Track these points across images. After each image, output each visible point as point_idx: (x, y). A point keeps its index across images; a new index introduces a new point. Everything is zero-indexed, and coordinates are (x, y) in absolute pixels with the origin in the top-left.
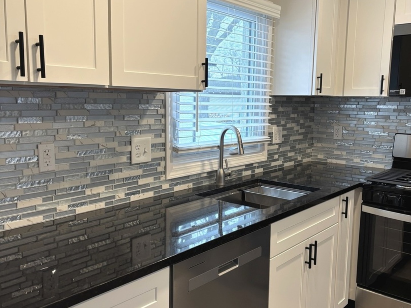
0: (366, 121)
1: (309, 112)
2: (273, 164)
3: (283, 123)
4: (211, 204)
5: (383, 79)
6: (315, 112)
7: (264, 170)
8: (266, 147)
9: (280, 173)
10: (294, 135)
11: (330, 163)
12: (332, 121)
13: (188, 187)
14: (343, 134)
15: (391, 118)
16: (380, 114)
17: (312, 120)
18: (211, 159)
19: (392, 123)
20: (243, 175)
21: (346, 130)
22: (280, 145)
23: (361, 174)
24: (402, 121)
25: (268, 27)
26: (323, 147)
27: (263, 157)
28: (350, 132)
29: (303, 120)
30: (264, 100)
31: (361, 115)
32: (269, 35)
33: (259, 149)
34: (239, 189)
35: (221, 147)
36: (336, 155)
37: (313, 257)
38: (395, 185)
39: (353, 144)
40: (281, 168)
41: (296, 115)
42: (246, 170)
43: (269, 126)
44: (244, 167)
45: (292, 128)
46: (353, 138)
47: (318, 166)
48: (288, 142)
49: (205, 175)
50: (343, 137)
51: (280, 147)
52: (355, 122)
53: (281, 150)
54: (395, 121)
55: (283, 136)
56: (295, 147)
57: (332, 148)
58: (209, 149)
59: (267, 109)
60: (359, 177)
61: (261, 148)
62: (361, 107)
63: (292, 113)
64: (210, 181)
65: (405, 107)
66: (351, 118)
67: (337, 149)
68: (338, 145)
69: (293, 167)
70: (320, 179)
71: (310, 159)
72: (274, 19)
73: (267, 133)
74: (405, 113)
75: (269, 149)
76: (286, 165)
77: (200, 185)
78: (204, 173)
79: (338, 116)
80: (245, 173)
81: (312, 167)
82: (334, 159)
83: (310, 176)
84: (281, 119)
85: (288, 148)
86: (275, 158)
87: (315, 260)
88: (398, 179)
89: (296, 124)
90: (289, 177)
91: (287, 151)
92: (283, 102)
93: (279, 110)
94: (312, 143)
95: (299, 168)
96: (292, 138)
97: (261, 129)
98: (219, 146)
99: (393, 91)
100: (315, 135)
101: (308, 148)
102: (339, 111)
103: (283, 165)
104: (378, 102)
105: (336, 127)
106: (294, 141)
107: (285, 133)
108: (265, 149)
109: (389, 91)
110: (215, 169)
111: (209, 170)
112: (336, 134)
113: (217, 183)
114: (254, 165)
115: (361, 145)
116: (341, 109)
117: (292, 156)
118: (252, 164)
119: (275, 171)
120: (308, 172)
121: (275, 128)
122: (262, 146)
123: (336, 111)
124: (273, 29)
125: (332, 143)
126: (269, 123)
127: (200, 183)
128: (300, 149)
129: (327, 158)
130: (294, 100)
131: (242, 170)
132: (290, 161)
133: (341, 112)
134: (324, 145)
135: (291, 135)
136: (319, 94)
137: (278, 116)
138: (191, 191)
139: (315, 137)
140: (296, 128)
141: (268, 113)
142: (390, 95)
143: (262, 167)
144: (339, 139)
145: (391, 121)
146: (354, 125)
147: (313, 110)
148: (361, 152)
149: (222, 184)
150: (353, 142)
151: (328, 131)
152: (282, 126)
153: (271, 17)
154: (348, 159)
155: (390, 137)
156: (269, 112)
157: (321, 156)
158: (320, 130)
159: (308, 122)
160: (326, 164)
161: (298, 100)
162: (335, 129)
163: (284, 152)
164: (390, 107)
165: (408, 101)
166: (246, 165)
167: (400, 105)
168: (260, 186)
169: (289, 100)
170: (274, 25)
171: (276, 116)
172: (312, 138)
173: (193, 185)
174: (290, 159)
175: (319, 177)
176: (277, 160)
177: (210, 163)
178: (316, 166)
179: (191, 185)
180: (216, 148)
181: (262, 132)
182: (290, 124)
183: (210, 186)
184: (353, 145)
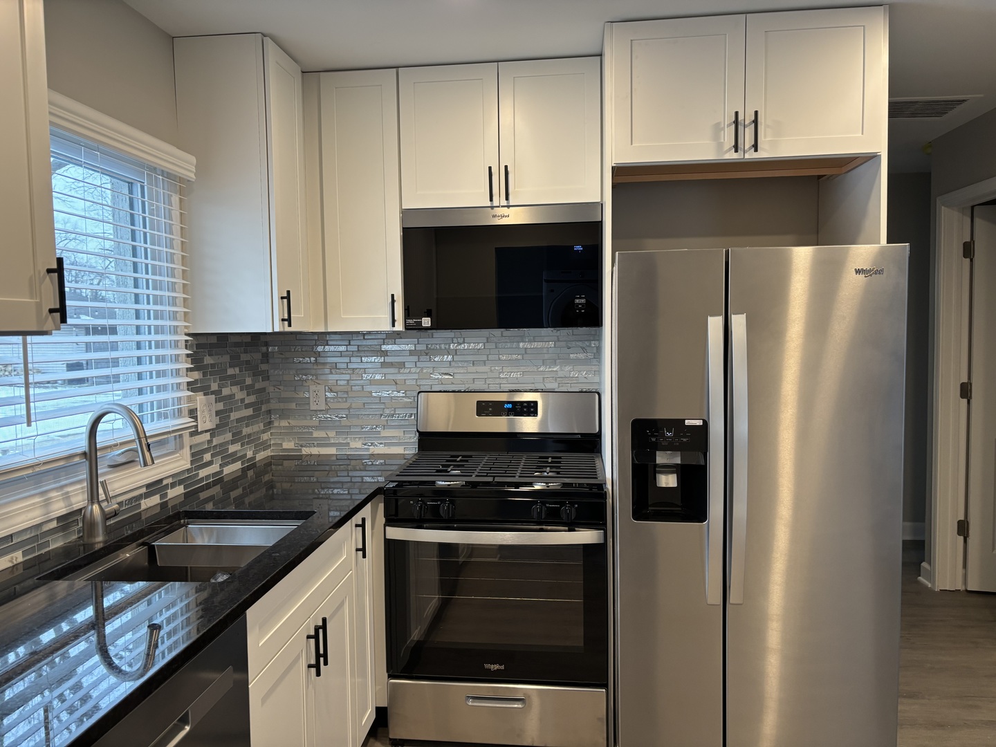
0: (365, 374)
1: (259, 361)
2: (203, 473)
3: (214, 387)
4: (73, 589)
5: (393, 301)
6: (271, 361)
7: (185, 489)
8: (187, 440)
9: (216, 490)
10: (238, 409)
11: (307, 455)
12: (304, 377)
13: (11, 561)
14: (326, 398)
15: (407, 365)
16: (388, 359)
17: (266, 378)
18: (66, 485)
19: (410, 375)
20: (143, 507)
21: (331, 391)
22: (213, 432)
23: (365, 468)
24: (425, 371)
25: (170, 196)
26: (292, 427)
27: (180, 462)
28: (340, 395)
29: (250, 379)
30: (176, 344)
31: (355, 363)
32: (173, 212)
33: (171, 446)
34: (141, 541)
35: (91, 454)
36: (316, 439)
37: (322, 652)
38: (434, 482)
39: (347, 415)
40: (218, 480)
41: (237, 370)
42: (147, 495)
43: (189, 397)
44: (144, 490)
45: (232, 396)
46: (346, 405)
47: (286, 463)
48: (227, 424)
49: (54, 524)
50: (327, 404)
51: (212, 436)
52: (347, 377)
53: (215, 442)
54: (413, 370)
55: (218, 413)
56: (241, 432)
57: (308, 427)
58: (61, 463)
59: (182, 362)
60: (364, 473)
61: (176, 443)
62: (355, 348)
63: (230, 367)
64: (65, 537)
65: (427, 347)
66: (339, 369)
67: (317, 428)
68: (320, 421)
69: (240, 474)
70: (291, 488)
71: (268, 453)
72: (181, 180)
73: (186, 412)
74: (428, 357)
75: (192, 444)
76: (228, 470)
77: (43, 551)
78: (51, 520)
79: (315, 367)
80: (146, 504)
81: (273, 467)
82: (315, 446)
83: (271, 485)
84: (210, 379)
85: (229, 436)
86: (205, 461)
87: (325, 655)
88: (438, 471)
89: (239, 386)
90: (234, 494)
91: (227, 443)
92: (212, 346)
93: (205, 363)
94: (269, 420)
95: (250, 473)
96: (234, 416)
97: (173, 405)
98: (85, 454)
99: (410, 321)
100: (274, 405)
101: (264, 431)
102: (316, 358)
103: (221, 472)
104: (384, 339)
105: (313, 388)
106: (238, 420)
107: (221, 406)
108: (185, 445)
109: (405, 321)
110: (76, 507)
111: (63, 511)
112: (315, 400)
113: (86, 539)
114: (165, 482)
115: (360, 417)
116: (318, 354)
117: (235, 453)
118: (160, 481)
119: (208, 486)
120: (267, 478)
121: (200, 398)
122: (178, 440)
123: (310, 358)
124: (181, 200)
125: (308, 418)
126: (188, 390)
127: (40, 547)
128: (249, 435)
129: (302, 446)
130: (232, 340)
131: (140, 497)
132: (234, 461)
133: (321, 360)
134: (293, 423)
135: (231, 410)
136: (287, 329)
137: (204, 374)
138: (21, 571)
139: (275, 409)
140: (239, 395)
141: (185, 370)
142: (407, 327)
143: (180, 482)
144: (321, 409)
145: (408, 371)
146: (346, 382)
147: (266, 357)
148: (362, 428)
149: (100, 539)
150: (347, 413)
151: (297, 396)
152: (213, 393)
153: (175, 176)
154: (340, 444)
155: (409, 397)
156: (187, 369)
157: (288, 445)
158: (284, 395)
159: (259, 381)
160: (300, 458)
161: (238, 339)
162: (311, 391)
163: (221, 445)
164: (403, 347)
165: (431, 336)
166: (148, 486)
167: (418, 344)
168: (186, 525)
169: (222, 341)
170: (181, 192)
171: (202, 375)
172: (269, 412)
173: (24, 554)
174: (233, 458)
175: (289, 484)
176: (210, 463)
177: (62, 495)
178: (282, 465)
179: (18, 557)
180: (77, 459)
181: (176, 410)
182: (229, 388)
183: (66, 551)
184: (347, 417)
